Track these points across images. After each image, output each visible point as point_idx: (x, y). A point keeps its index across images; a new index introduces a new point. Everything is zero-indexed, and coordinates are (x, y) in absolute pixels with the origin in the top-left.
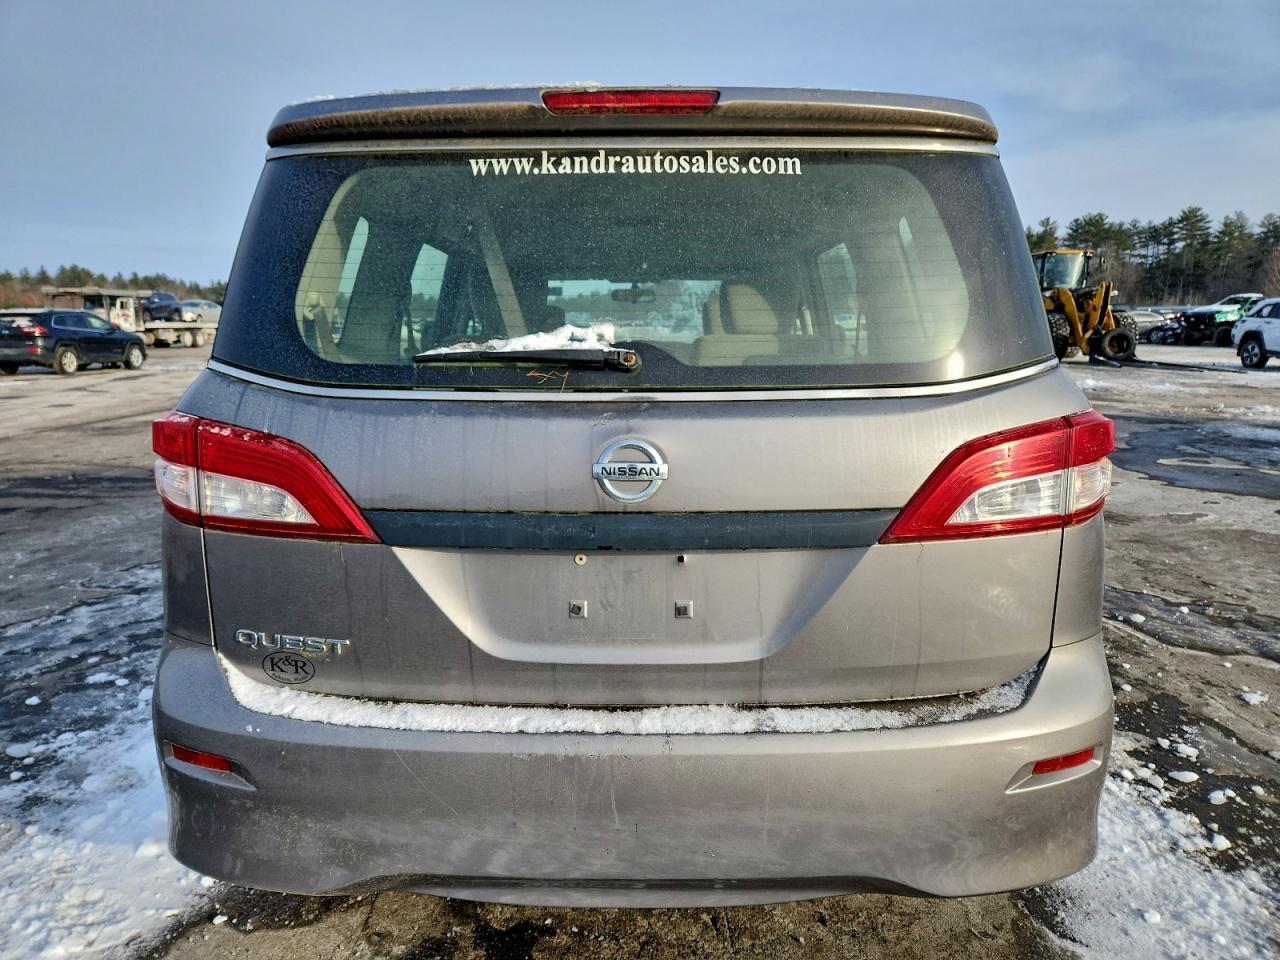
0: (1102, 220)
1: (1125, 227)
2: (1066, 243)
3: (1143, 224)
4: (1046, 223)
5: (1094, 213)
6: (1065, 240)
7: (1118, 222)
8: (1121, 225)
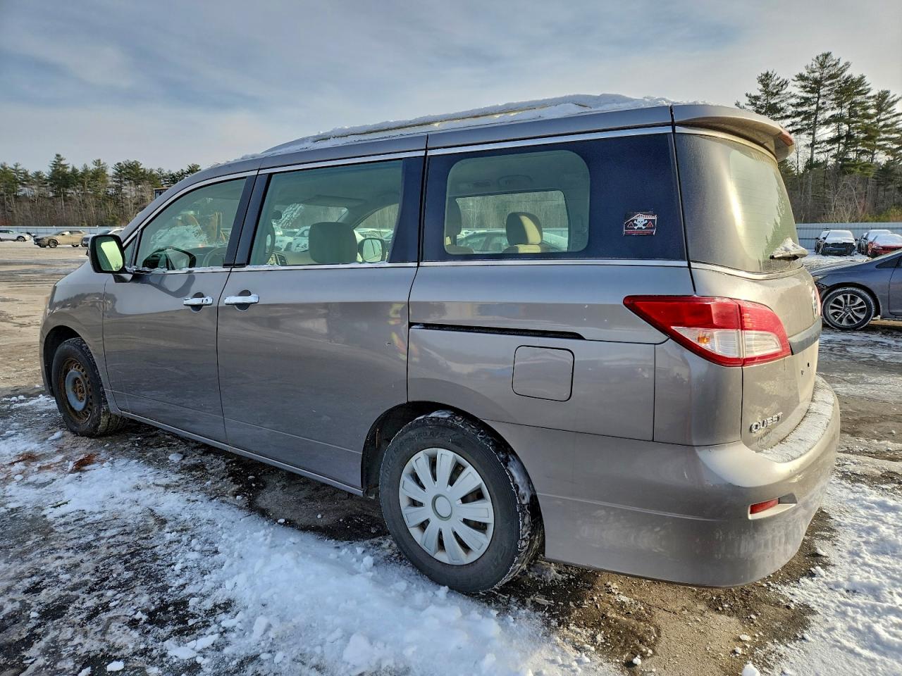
0: (138, 166)
1: (154, 172)
2: (114, 179)
3: (166, 172)
4: (98, 162)
5: (132, 160)
6: (113, 177)
7: (149, 169)
8: (151, 171)
